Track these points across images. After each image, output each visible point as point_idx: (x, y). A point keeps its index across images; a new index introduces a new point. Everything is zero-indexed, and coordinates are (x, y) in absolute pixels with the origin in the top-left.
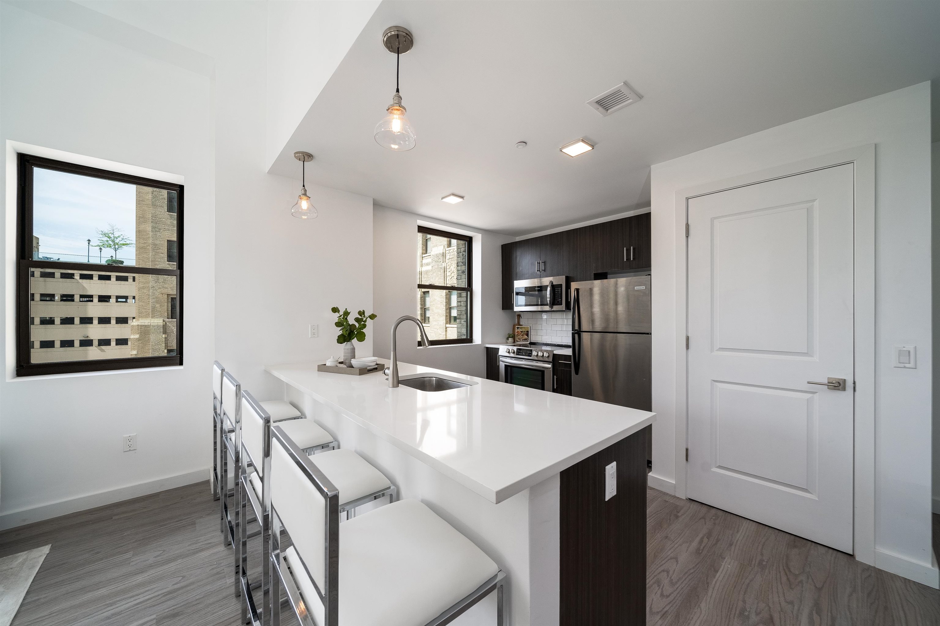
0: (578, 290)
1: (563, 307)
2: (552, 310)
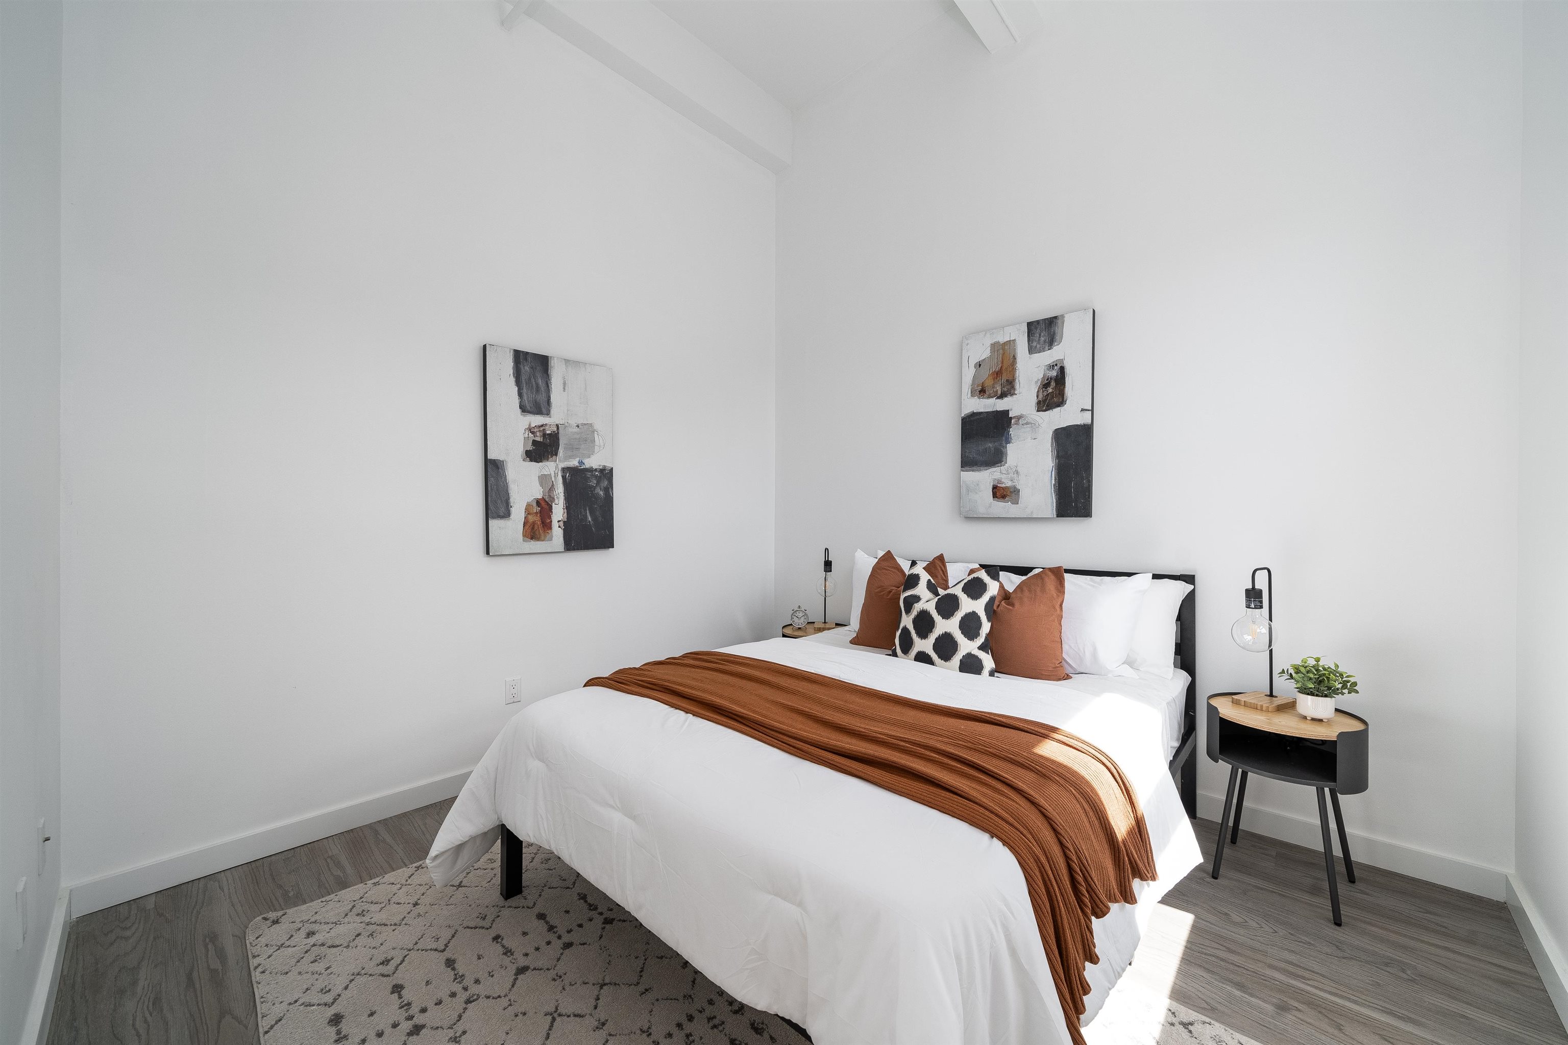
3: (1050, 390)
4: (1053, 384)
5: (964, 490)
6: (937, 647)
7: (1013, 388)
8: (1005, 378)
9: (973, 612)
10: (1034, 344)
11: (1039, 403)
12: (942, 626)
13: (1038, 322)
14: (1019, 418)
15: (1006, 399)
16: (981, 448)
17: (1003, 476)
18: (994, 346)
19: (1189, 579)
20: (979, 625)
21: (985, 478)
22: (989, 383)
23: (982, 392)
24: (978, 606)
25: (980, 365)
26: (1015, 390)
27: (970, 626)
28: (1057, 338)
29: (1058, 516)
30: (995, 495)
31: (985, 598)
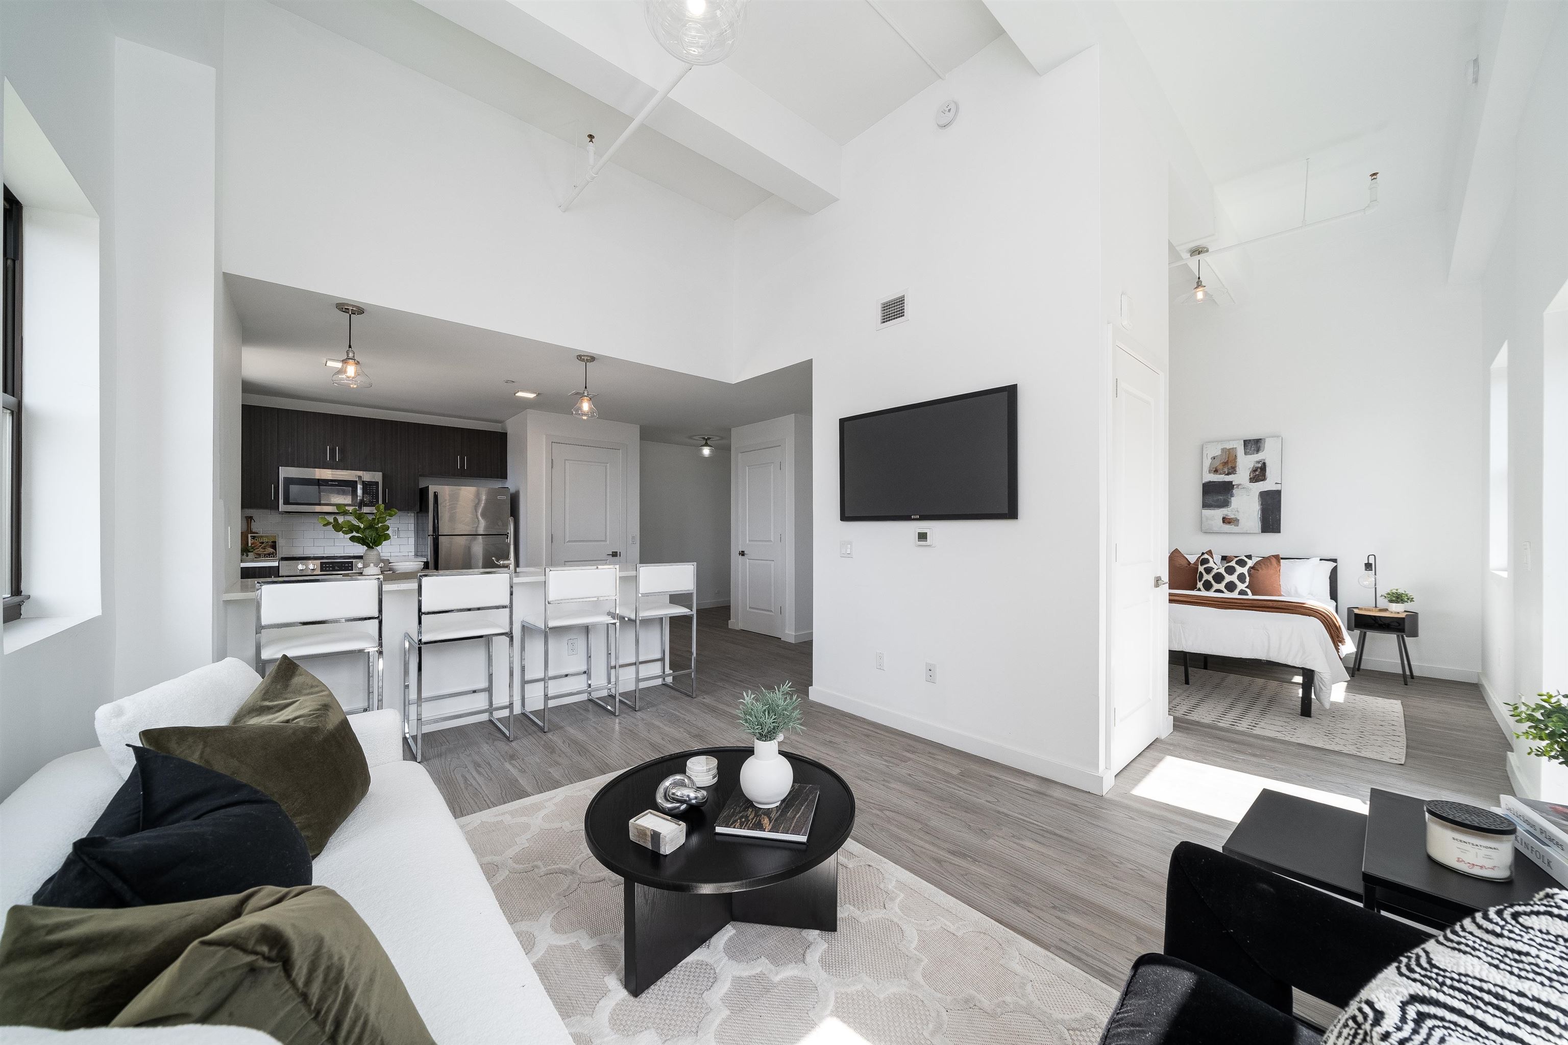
0: (435, 493)
3: (1257, 473)
4: (1259, 470)
5: (1204, 519)
6: (1226, 587)
7: (1235, 470)
8: (1230, 466)
9: (1243, 573)
10: (1248, 451)
11: (1250, 479)
12: (1228, 578)
13: (1250, 440)
14: (1238, 485)
15: (1230, 476)
16: (1215, 499)
17: (1229, 513)
18: (1223, 450)
19: (1335, 561)
20: (1245, 578)
21: (1219, 513)
22: (1220, 467)
23: (1216, 471)
24: (1245, 570)
25: (1214, 458)
26: (1236, 471)
27: (1241, 578)
28: (1262, 448)
29: (1262, 532)
30: (1224, 522)
31: (1247, 567)
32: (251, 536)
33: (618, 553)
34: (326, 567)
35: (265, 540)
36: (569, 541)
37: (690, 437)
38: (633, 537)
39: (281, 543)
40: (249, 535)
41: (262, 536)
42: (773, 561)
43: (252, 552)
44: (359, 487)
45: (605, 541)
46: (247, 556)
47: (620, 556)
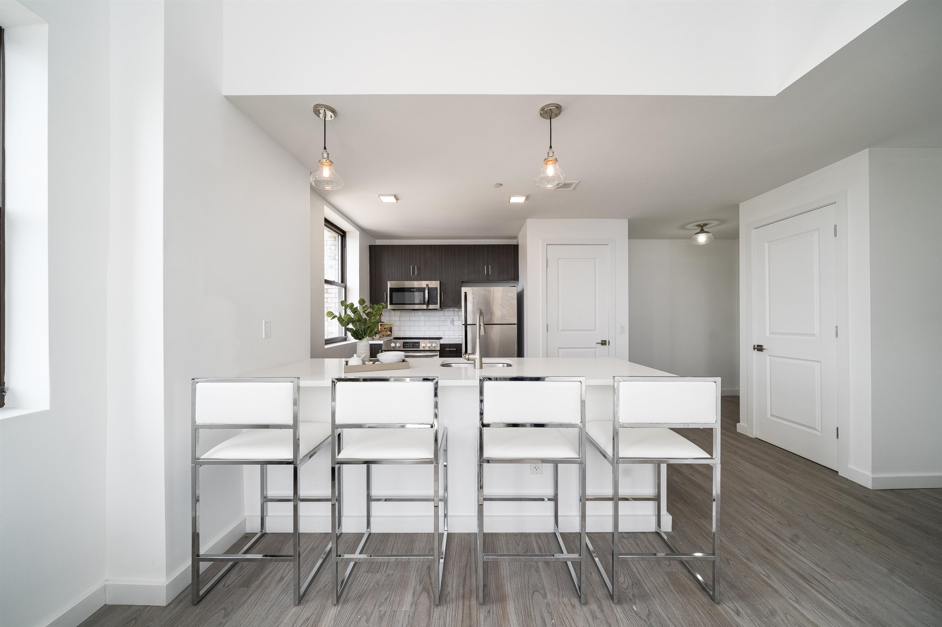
0: (466, 293)
1: (438, 306)
2: (429, 308)
32: (380, 324)
33: (607, 342)
34: (406, 345)
35: (386, 326)
36: (562, 330)
37: (683, 227)
38: (622, 327)
39: (394, 329)
40: (379, 324)
41: (385, 324)
42: (819, 362)
43: (378, 334)
44: (427, 291)
45: (595, 330)
46: (376, 336)
47: (609, 345)
